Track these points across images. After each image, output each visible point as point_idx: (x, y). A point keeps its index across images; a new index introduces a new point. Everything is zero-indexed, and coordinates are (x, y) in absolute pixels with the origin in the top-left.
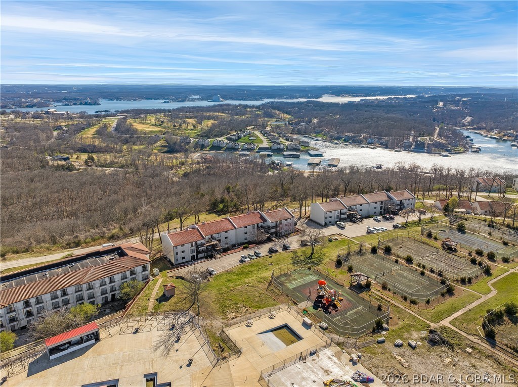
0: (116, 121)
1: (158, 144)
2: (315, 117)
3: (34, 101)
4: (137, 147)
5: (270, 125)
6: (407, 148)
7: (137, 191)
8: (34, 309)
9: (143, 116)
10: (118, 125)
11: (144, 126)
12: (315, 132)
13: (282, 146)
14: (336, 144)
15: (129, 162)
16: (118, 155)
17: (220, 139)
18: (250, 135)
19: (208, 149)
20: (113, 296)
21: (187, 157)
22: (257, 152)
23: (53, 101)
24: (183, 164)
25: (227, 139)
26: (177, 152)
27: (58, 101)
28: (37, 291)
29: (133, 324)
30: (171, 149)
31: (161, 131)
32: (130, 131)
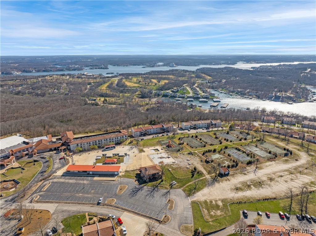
0: (117, 80)
1: (137, 93)
2: (224, 79)
3: (76, 66)
4: (126, 95)
5: (198, 83)
6: (270, 99)
7: (125, 116)
8: (100, 142)
9: (130, 77)
10: (118, 83)
11: (131, 83)
12: (222, 88)
13: (199, 96)
14: (231, 95)
15: (123, 102)
16: (118, 98)
17: (168, 91)
18: (184, 89)
19: (161, 96)
20: (118, 142)
21: (150, 100)
22: (186, 99)
23: (85, 66)
24: (147, 104)
25: (172, 91)
26: (146, 97)
27: (87, 66)
28: (101, 138)
29: (122, 146)
30: (143, 96)
31: (139, 86)
32: (124, 86)
